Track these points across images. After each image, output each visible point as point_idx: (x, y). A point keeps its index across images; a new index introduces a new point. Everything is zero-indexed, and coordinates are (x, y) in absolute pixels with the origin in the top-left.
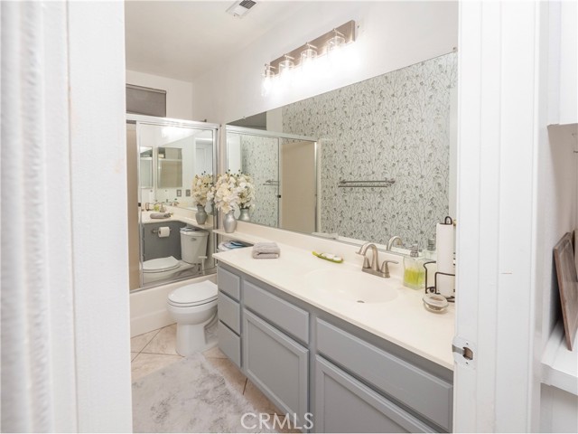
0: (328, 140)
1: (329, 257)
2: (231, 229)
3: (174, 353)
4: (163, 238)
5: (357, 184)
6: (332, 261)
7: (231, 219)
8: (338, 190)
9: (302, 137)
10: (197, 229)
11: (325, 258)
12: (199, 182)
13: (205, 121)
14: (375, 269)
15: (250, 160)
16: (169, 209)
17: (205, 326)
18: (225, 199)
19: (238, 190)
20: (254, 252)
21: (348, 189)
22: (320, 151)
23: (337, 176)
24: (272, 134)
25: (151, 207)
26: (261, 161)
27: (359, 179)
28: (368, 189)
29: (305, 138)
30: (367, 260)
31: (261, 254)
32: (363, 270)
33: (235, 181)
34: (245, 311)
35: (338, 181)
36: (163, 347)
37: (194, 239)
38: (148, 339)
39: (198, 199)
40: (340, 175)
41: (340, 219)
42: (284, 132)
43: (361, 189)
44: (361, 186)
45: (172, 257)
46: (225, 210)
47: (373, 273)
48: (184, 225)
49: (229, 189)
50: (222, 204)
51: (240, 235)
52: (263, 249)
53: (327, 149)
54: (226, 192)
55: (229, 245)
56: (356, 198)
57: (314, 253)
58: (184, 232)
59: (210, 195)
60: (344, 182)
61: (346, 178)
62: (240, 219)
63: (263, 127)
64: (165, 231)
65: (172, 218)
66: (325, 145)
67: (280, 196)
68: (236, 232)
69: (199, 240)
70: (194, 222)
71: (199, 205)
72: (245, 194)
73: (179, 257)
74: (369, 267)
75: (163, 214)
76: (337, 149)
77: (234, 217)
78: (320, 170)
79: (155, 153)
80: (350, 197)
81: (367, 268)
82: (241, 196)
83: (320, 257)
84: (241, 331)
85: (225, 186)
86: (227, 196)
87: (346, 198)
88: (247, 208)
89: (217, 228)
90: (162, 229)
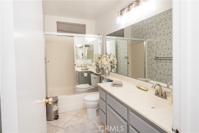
0: (150, 40)
1: (142, 88)
2: (107, 75)
3: (86, 118)
4: (85, 77)
5: (163, 59)
6: (143, 90)
7: (107, 71)
8: (154, 61)
9: (139, 39)
10: (96, 75)
11: (140, 89)
12: (97, 57)
13: (99, 35)
14: (160, 94)
15: (119, 49)
16: (88, 67)
17: (97, 110)
18: (105, 64)
19: (110, 60)
20: (112, 84)
21: (159, 61)
22: (147, 45)
23: (154, 55)
24: (127, 38)
25: (83, 66)
26: (123, 49)
27: (164, 57)
28: (168, 61)
29: (140, 40)
30: (157, 91)
31: (114, 85)
32: (155, 95)
33: (109, 57)
34: (107, 106)
35: (154, 57)
36: (82, 115)
37: (95, 78)
38: (78, 112)
39: (96, 63)
40: (155, 55)
41: (155, 73)
42: (131, 37)
43: (165, 61)
44: (165, 60)
45: (88, 84)
46: (105, 68)
47: (159, 96)
48: (92, 73)
49: (107, 60)
50: (104, 65)
51: (110, 78)
52: (116, 83)
53: (149, 44)
54: (105, 61)
55: (106, 81)
56: (162, 65)
57: (136, 86)
58: (92, 75)
59: (100, 62)
60: (157, 58)
61: (158, 56)
62: (111, 71)
63: (123, 36)
64: (86, 75)
65: (89, 70)
66: (148, 42)
67: (128, 63)
68: (109, 76)
69: (97, 79)
70: (95, 72)
71: (97, 66)
72: (113, 62)
73: (90, 84)
74: (158, 94)
75: (86, 68)
76: (154, 44)
77: (108, 71)
78: (146, 53)
79: (84, 47)
80: (160, 64)
81: (157, 94)
82: (111, 63)
83: (138, 88)
84: (106, 113)
85: (105, 59)
86: (105, 63)
87: (158, 65)
88: (113, 67)
89: (103, 74)
90: (85, 74)
